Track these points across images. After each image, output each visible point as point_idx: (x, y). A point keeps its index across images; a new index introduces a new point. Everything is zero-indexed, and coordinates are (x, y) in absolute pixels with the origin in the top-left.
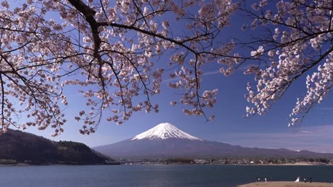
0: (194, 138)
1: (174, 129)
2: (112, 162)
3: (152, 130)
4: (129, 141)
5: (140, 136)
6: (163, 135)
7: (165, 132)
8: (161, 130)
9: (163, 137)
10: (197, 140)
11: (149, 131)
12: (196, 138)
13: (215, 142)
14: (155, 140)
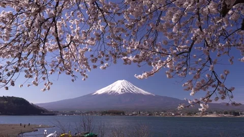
0: (147, 93)
1: (130, 85)
2: (47, 113)
3: (110, 86)
4: (90, 96)
5: (100, 92)
6: (120, 91)
7: (122, 88)
8: (118, 86)
9: (120, 92)
10: (149, 95)
11: (108, 87)
12: (149, 94)
13: (166, 97)
14: (113, 95)
